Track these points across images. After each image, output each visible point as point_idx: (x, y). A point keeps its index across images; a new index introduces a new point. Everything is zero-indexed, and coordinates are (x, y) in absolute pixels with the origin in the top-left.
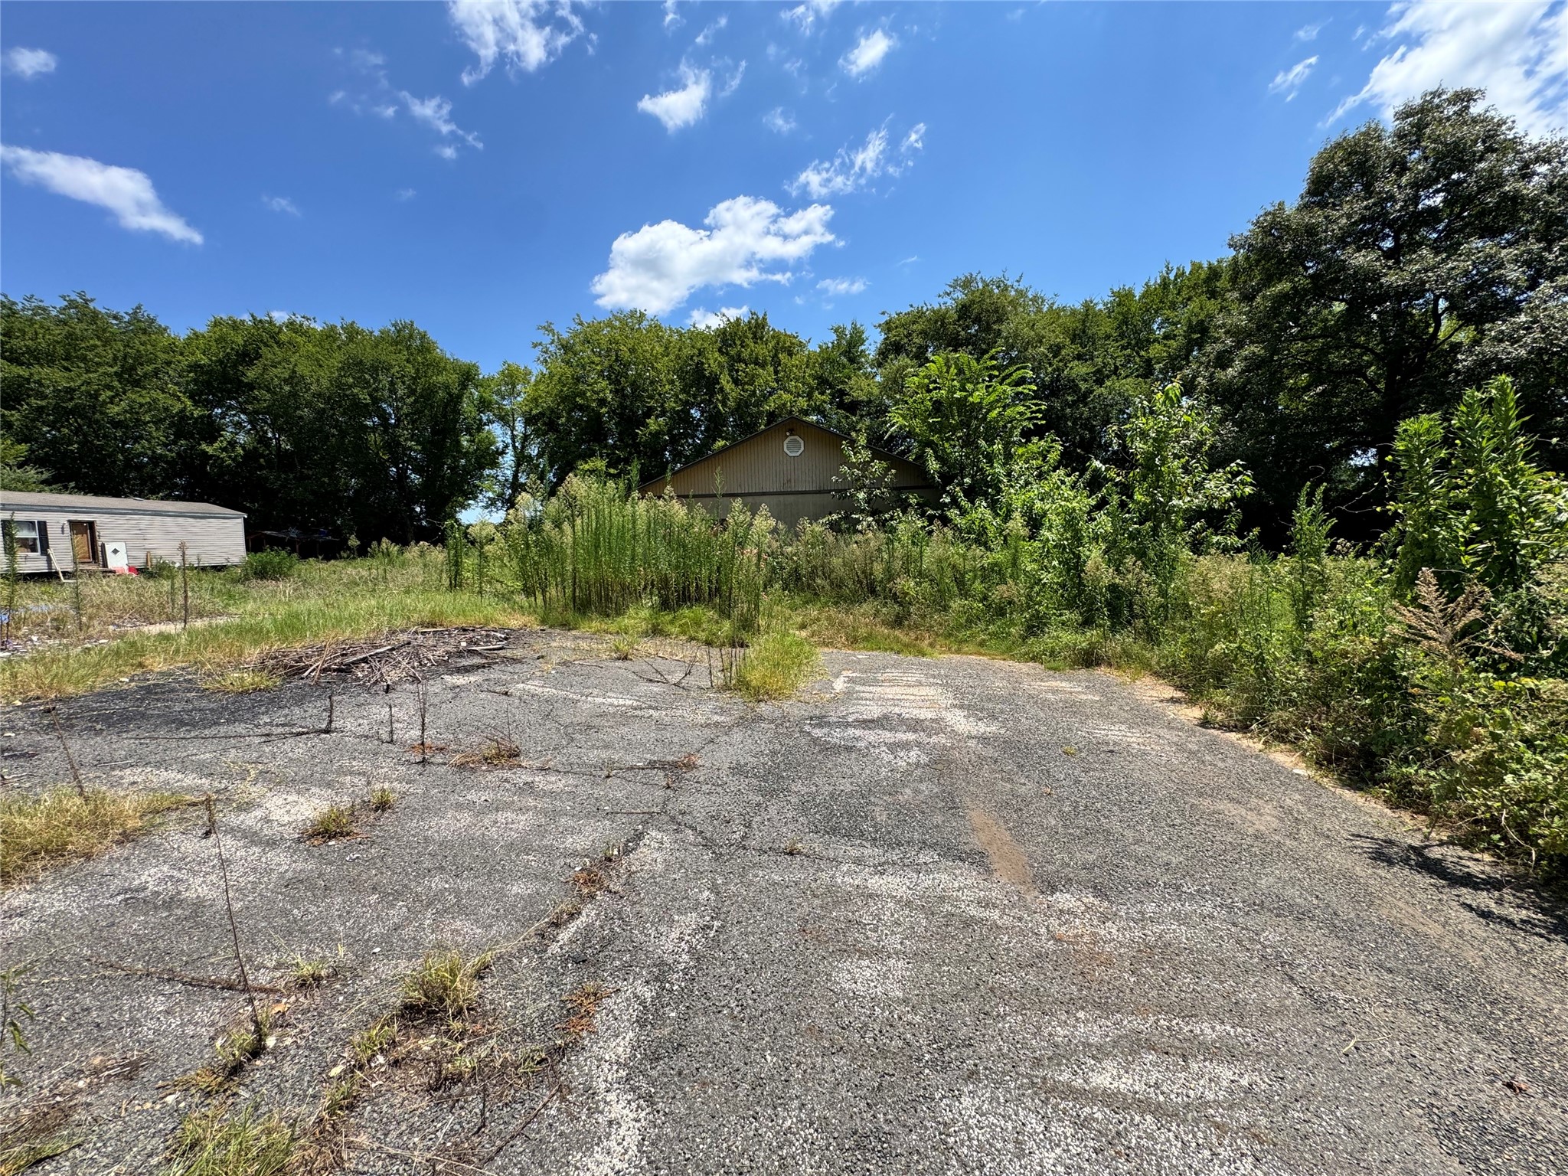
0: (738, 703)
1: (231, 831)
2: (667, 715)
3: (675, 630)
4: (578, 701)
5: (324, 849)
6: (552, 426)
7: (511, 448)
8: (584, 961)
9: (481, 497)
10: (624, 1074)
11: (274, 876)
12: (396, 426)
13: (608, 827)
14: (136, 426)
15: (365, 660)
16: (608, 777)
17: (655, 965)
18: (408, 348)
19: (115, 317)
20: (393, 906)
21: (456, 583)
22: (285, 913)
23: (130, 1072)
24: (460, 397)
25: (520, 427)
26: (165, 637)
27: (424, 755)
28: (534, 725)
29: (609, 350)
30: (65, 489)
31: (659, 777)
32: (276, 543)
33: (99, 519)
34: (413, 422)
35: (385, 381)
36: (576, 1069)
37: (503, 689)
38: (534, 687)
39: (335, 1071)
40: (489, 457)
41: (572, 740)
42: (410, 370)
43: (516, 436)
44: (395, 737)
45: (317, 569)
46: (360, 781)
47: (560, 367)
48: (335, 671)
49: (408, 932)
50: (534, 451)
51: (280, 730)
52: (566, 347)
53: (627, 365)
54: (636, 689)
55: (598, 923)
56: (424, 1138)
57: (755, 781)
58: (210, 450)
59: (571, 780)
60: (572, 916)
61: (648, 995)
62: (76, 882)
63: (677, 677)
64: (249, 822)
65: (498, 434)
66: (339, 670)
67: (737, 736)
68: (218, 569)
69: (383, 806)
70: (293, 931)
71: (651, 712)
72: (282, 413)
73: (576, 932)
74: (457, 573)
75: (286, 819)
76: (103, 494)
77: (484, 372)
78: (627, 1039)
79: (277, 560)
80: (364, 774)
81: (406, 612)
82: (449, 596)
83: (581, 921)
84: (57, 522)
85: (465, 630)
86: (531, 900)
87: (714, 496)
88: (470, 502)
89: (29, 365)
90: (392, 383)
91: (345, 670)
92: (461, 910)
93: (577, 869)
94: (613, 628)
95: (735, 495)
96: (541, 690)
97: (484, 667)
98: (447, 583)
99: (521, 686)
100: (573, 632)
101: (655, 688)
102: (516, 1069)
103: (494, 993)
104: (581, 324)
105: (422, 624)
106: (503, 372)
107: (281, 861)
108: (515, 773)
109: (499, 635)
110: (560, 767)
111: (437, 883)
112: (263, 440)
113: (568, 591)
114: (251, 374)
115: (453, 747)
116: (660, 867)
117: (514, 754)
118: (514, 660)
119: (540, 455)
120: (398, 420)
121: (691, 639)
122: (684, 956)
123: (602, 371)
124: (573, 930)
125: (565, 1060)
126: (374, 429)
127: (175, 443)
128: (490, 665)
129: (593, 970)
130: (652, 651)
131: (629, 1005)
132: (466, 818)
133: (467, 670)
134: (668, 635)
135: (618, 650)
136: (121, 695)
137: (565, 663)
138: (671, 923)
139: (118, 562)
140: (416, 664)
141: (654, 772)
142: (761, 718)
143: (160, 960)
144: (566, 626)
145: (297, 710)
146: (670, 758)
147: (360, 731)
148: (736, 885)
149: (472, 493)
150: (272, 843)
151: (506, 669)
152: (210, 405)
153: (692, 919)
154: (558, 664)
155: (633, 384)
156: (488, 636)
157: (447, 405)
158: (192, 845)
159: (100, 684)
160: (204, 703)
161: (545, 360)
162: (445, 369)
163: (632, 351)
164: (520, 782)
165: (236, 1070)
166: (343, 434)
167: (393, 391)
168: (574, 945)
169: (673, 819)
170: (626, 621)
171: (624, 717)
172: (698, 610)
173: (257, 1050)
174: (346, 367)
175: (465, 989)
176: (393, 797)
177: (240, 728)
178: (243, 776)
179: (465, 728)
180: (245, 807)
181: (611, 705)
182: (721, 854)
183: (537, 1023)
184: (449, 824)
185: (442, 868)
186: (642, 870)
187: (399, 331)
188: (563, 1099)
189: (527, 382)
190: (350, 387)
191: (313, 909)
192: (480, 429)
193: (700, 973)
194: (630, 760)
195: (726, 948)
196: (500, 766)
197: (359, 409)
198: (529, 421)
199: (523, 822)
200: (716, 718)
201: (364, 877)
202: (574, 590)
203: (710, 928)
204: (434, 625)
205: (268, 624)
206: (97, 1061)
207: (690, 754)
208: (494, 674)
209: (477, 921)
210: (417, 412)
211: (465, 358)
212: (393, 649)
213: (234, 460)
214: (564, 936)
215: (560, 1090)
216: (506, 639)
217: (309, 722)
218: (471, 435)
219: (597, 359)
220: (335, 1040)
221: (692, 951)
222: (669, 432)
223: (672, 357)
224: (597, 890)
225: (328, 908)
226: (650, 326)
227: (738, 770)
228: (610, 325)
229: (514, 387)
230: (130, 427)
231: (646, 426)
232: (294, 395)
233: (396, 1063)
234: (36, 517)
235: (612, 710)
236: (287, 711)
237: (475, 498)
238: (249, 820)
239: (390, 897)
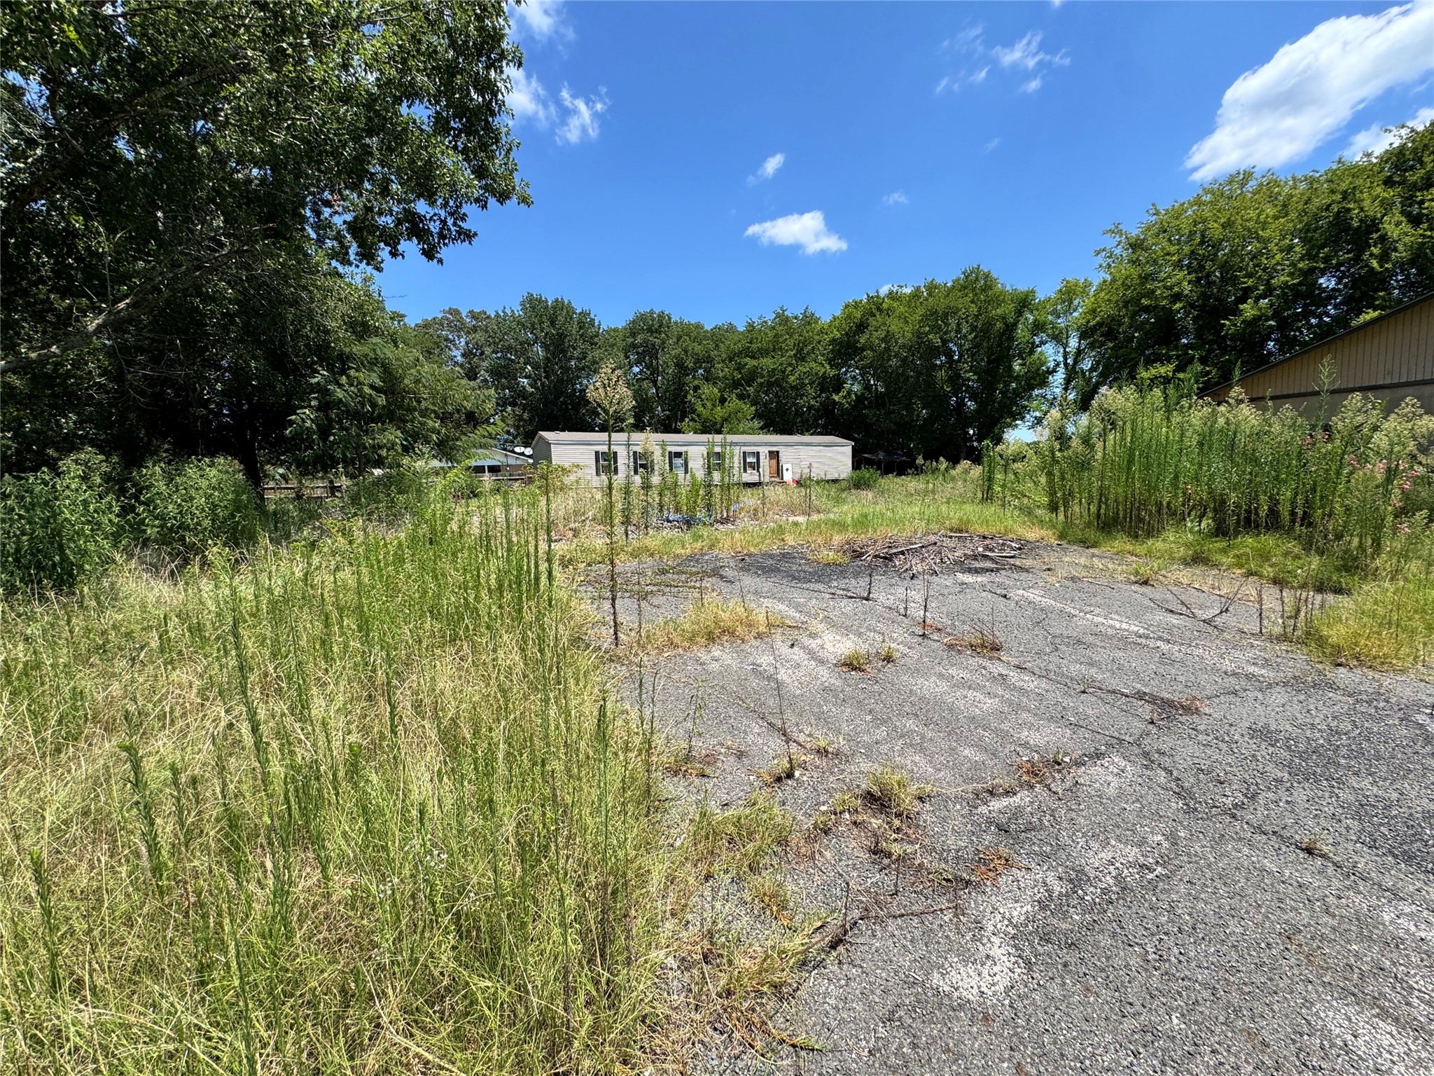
0: (1298, 661)
1: (803, 648)
2: (1180, 651)
3: (1227, 560)
4: (1075, 616)
5: (848, 676)
6: (1110, 334)
7: (1062, 365)
8: (1006, 831)
9: (1028, 416)
10: (1013, 932)
11: (819, 682)
12: (959, 361)
13: (1068, 735)
14: (802, 388)
15: (902, 552)
16: (1084, 692)
17: (1073, 869)
18: (973, 289)
19: (796, 318)
20: (878, 728)
21: (988, 497)
22: (820, 706)
23: (740, 755)
24: (1015, 324)
25: (1073, 343)
26: (796, 524)
27: (925, 631)
28: (1023, 628)
29: (1192, 233)
30: (768, 432)
31: (1146, 710)
32: (870, 463)
33: (782, 449)
34: (973, 355)
35: (953, 322)
36: (975, 903)
37: (1004, 592)
38: (1034, 595)
39: (823, 808)
40: (1039, 378)
41: (1057, 650)
42: (974, 309)
43: (1069, 353)
44: (909, 612)
45: (892, 482)
46: (879, 638)
47: (1126, 269)
48: (882, 558)
49: (884, 748)
50: (1087, 365)
51: (841, 592)
52: (1136, 245)
53: (1217, 246)
54: (1149, 616)
55: (1029, 809)
56: (859, 876)
57: (1285, 754)
58: (836, 398)
59: (1044, 684)
60: (1007, 793)
61: (1057, 888)
62: (737, 652)
63: (1208, 614)
64: (814, 646)
65: (1050, 353)
66: (885, 558)
67: (1278, 697)
68: (835, 481)
69: (888, 659)
70: (822, 718)
71: (1159, 643)
72: (878, 367)
73: (1007, 806)
74: (989, 488)
75: (831, 650)
76: (785, 434)
77: (1040, 296)
78: (1025, 909)
79: (867, 475)
80: (883, 634)
81: (940, 519)
82: (978, 508)
83: (1015, 800)
84: (764, 451)
85: (985, 538)
86: (976, 766)
87: (1317, 393)
88: (1018, 422)
89: (758, 358)
90: (958, 325)
91: (888, 558)
92: (922, 750)
93: (1024, 759)
94: (1140, 549)
95: (1353, 390)
96: (1040, 599)
97: (992, 571)
98: (979, 495)
99: (1021, 592)
100: (1092, 550)
101: (1174, 620)
102: (929, 874)
103: (927, 815)
104: (1157, 213)
105: (951, 530)
106: (1060, 291)
107: (824, 674)
108: (993, 664)
109: (1014, 545)
110: (1036, 670)
111: (910, 724)
112: (867, 387)
113: (1093, 509)
114: (863, 340)
115: (949, 630)
116: (1111, 791)
117: (996, 648)
118: (1022, 569)
119: (1092, 369)
120: (961, 356)
121: (1250, 573)
122: (1108, 878)
123: (1180, 261)
124: (1005, 804)
125: (966, 891)
126: (941, 367)
127: (819, 396)
128: (998, 570)
129: (1011, 842)
130: (1185, 581)
131: (1036, 886)
132: (943, 686)
133: (977, 571)
134: (1216, 566)
135: (1137, 573)
136: (771, 556)
137: (1073, 579)
138: (1105, 844)
139: (788, 476)
140: (938, 561)
141: (1140, 703)
142: (1333, 686)
143: (761, 706)
144: (1085, 543)
145: (853, 581)
146: (1166, 696)
147: (888, 603)
148: (1203, 847)
149: (1020, 414)
150: (822, 662)
151: (1012, 575)
152: (838, 367)
153: (1133, 853)
154: (1065, 578)
155: (1225, 267)
156: (1003, 544)
157: (1002, 335)
158: (784, 650)
159: (764, 548)
160: (807, 568)
161: (1109, 266)
162: (1003, 301)
163: (1228, 225)
164: (996, 672)
165: (779, 779)
166: (919, 374)
167: (958, 331)
168: (1001, 816)
169: (1146, 755)
170: (1157, 544)
171: (1123, 641)
172: (1269, 540)
173: (790, 776)
174: (925, 318)
175: (907, 801)
176: (896, 655)
177: (820, 586)
178: (816, 616)
179: (962, 618)
180: (813, 636)
181: (1111, 627)
182: (1196, 809)
183: (953, 853)
184: (930, 686)
185: (916, 715)
186: (1090, 786)
187: (967, 277)
188: (956, 915)
189: (1085, 292)
190: (927, 334)
191: (834, 710)
192: (1032, 352)
193: (1121, 902)
194: (1114, 683)
195: (1162, 897)
196: (982, 654)
197: (933, 351)
198: (1083, 336)
199: (989, 704)
200: (1251, 669)
201: (866, 702)
202: (1100, 507)
203: (1151, 870)
204: (961, 531)
205: (849, 520)
206: (730, 743)
207: (1195, 698)
208: (999, 578)
209: (931, 762)
210: (977, 345)
211: (1023, 287)
212: (923, 547)
213: (850, 404)
214: (997, 804)
215: (956, 907)
216: (1020, 549)
217: (858, 591)
218: (1023, 359)
219: (1173, 249)
220: (828, 791)
221: (1119, 878)
222: (1276, 315)
223: (1293, 215)
224: (1037, 782)
225: (842, 712)
226: (1261, 185)
227: (1262, 734)
228: (1198, 202)
229: (1071, 303)
230: (798, 389)
231: (1237, 312)
232: (887, 349)
233: (855, 823)
234: (755, 449)
235: (1110, 631)
236: (847, 581)
237: (1022, 418)
238: (814, 644)
239: (880, 721)
